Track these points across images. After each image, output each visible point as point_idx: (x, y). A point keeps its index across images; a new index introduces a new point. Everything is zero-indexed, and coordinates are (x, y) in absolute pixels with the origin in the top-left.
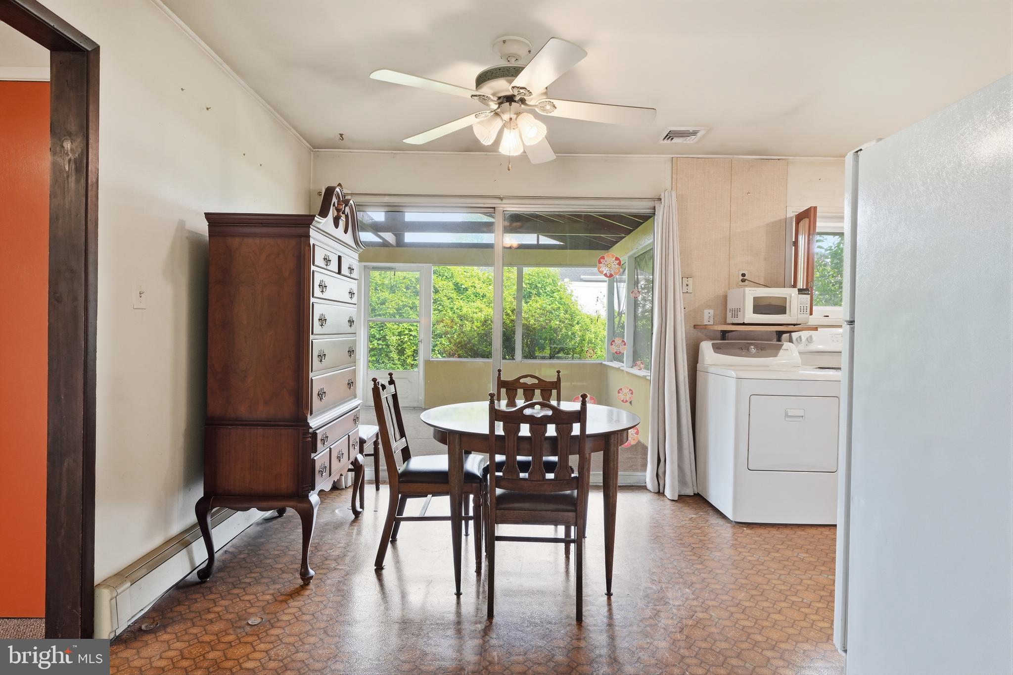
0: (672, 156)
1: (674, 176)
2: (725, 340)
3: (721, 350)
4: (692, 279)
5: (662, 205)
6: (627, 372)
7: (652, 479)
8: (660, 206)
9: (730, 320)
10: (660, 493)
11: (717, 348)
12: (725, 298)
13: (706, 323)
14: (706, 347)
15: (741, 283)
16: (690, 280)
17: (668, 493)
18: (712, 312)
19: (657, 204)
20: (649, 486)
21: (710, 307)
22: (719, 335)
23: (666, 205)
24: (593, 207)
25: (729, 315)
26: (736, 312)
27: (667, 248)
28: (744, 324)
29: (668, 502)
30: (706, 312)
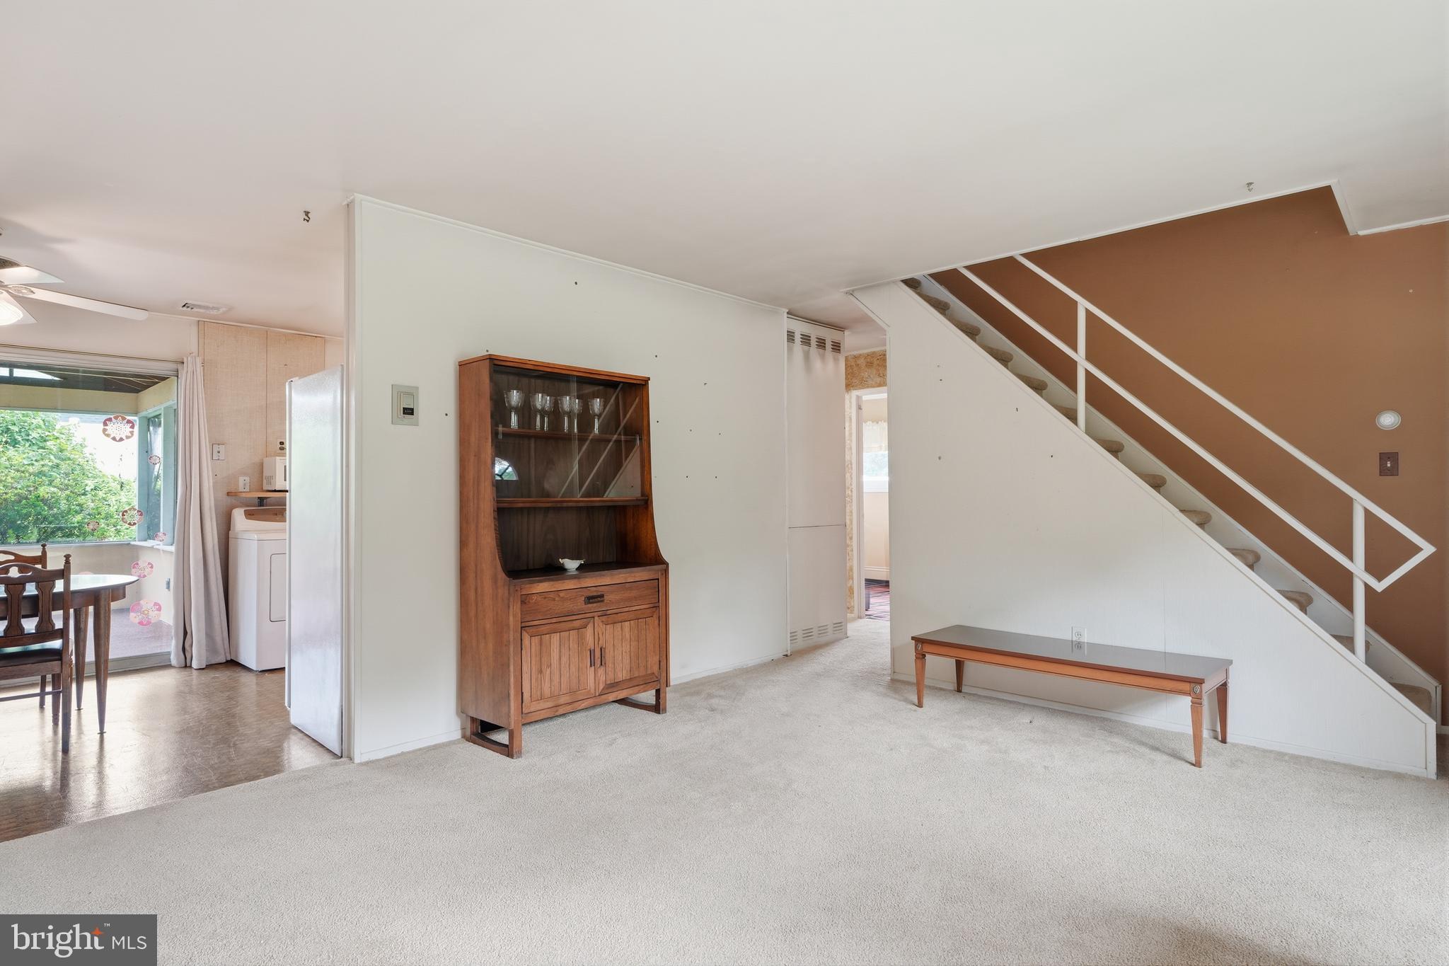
0: (198, 319)
1: (201, 341)
2: (263, 506)
3: (253, 516)
4: (223, 446)
5: (185, 368)
6: (163, 550)
7: (177, 655)
8: (183, 369)
9: (265, 488)
10: (187, 666)
11: (249, 515)
12: (262, 465)
13: (241, 489)
14: (238, 515)
15: (280, 451)
16: (222, 448)
17: (195, 665)
18: (247, 479)
19: (179, 367)
20: (174, 662)
21: (245, 474)
22: (257, 501)
23: (190, 370)
24: (97, 363)
25: (265, 481)
26: (271, 479)
27: (191, 415)
28: (275, 491)
29: (195, 673)
30: (241, 479)
